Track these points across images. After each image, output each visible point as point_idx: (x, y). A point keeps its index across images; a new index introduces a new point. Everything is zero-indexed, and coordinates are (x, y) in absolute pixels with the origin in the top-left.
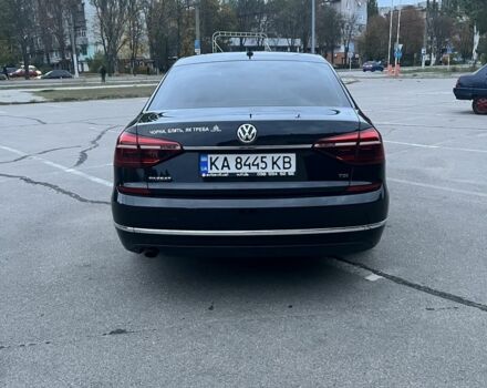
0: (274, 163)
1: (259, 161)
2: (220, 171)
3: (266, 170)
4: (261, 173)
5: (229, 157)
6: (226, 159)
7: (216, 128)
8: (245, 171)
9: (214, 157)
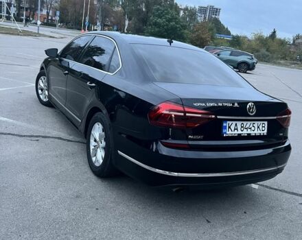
0: (258, 127)
1: (251, 126)
2: (233, 132)
3: (255, 132)
4: (253, 133)
5: (238, 123)
6: (236, 125)
7: (236, 105)
8: (245, 132)
9: (230, 123)
